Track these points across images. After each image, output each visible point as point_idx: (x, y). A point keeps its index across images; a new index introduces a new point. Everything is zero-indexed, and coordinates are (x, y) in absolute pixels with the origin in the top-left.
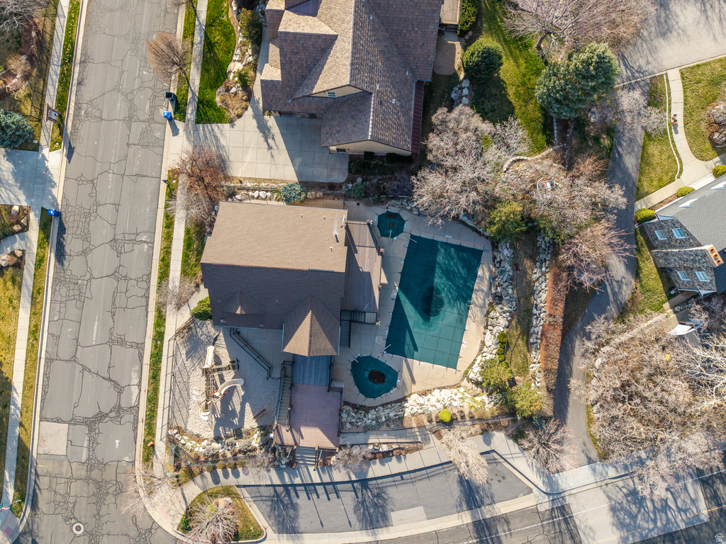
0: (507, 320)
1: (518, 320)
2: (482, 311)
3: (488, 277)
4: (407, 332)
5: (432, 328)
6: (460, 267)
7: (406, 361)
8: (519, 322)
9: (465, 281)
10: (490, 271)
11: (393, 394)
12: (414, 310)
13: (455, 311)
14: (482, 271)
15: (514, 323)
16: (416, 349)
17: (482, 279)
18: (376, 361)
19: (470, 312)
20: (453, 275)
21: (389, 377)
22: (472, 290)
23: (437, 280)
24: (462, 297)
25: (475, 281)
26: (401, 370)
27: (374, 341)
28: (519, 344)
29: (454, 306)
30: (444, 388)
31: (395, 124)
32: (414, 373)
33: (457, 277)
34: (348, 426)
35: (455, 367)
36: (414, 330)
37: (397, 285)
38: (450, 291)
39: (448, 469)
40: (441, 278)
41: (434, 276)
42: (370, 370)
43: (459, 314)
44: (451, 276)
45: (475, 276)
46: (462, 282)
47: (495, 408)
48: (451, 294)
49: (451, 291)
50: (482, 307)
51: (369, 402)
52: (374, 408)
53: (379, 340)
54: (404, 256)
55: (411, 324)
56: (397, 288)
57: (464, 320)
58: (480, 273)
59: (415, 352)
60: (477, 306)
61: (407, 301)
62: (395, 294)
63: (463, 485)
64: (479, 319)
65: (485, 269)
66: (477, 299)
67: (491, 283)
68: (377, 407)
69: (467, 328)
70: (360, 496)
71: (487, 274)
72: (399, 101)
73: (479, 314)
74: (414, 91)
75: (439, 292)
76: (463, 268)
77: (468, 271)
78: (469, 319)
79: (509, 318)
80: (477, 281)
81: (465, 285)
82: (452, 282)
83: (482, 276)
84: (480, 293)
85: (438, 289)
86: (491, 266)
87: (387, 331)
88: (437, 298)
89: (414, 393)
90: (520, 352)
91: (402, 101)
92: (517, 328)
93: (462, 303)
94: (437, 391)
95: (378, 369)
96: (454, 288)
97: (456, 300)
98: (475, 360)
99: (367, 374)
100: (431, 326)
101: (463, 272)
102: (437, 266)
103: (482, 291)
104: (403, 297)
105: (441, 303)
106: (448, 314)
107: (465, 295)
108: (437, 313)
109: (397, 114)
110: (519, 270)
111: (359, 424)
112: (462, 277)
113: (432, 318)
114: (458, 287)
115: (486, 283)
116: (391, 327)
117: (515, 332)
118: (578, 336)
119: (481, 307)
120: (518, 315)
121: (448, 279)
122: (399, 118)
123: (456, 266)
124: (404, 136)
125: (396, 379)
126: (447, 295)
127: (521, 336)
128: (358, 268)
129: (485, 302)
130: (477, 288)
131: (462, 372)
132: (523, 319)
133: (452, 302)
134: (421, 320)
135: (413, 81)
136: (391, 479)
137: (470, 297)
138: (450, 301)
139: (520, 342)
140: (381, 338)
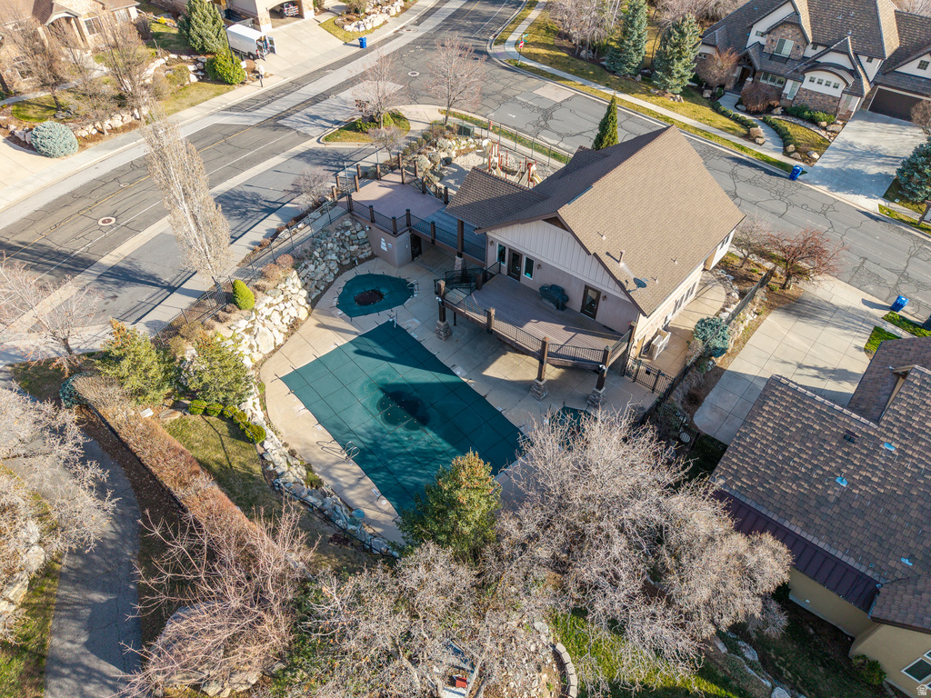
0: (272, 462)
1: (253, 479)
2: (320, 464)
3: (366, 511)
4: (392, 356)
5: (366, 387)
6: (422, 480)
7: (356, 333)
8: (250, 476)
9: (391, 473)
10: (371, 523)
11: (331, 298)
12: (416, 381)
13: (360, 430)
14: (386, 509)
15: (257, 469)
16: (359, 352)
17: (372, 500)
18: (390, 306)
19: (339, 447)
20: (419, 463)
21: (356, 307)
22: (368, 472)
23: (432, 434)
24: (371, 452)
25: (378, 486)
26: (351, 323)
27: (416, 318)
28: (217, 452)
29: (369, 432)
30: (274, 352)
31: (786, 460)
32: (330, 332)
33: (410, 466)
34: (348, 223)
35: (285, 379)
36: (385, 365)
37: (471, 383)
38: (396, 441)
39: (182, 275)
40: (429, 444)
41: (440, 436)
42: (385, 297)
43: (350, 431)
44: (419, 460)
45: (386, 493)
46: (396, 467)
47: (179, 356)
48: (391, 442)
49: (396, 445)
50: (327, 470)
51: (349, 275)
52: (336, 276)
53: (413, 322)
54: (507, 415)
55: (398, 367)
56: (465, 380)
57: (335, 431)
58: (385, 503)
59: (355, 349)
60: (338, 463)
61: (436, 380)
62: (458, 373)
63: (145, 276)
64: (315, 451)
65: (383, 517)
66: (347, 470)
67: (351, 509)
68: (335, 279)
69: (320, 427)
70: (264, 203)
71: (371, 513)
72: (838, 500)
73: (322, 457)
74: (851, 562)
75: (409, 427)
76: (417, 485)
77: (404, 488)
78: (329, 437)
79: (271, 467)
80: (376, 490)
81: (385, 468)
82: (409, 453)
83: (377, 503)
84: (352, 482)
85: (417, 429)
86: (379, 530)
87: (416, 337)
88: (404, 420)
89: (307, 318)
90: (206, 445)
91: (837, 509)
92: (244, 466)
93: (362, 445)
94: (280, 340)
95: (377, 303)
96: (396, 451)
97: (375, 441)
98: (264, 408)
99: (384, 291)
100: (371, 387)
101: (409, 480)
102: (454, 450)
103: (351, 487)
104: (445, 378)
105: (391, 419)
106: (364, 418)
107: (370, 457)
108: (382, 405)
109: (807, 478)
110: (331, 540)
111: (338, 234)
112: (403, 471)
113: (381, 395)
114: (392, 456)
115: (359, 502)
116: (418, 344)
117: (242, 459)
118: (113, 536)
119: (329, 467)
120: (260, 484)
121: (419, 452)
122: (795, 479)
123: (428, 476)
124: (750, 476)
125: (346, 311)
126: (395, 434)
127: (225, 463)
128: (540, 320)
129: (331, 478)
130: (363, 482)
131: (267, 384)
132: (246, 486)
133: (377, 434)
134: (391, 381)
135: (881, 570)
136: (245, 230)
137: (359, 461)
138: (383, 433)
139: (220, 456)
140: (413, 326)
